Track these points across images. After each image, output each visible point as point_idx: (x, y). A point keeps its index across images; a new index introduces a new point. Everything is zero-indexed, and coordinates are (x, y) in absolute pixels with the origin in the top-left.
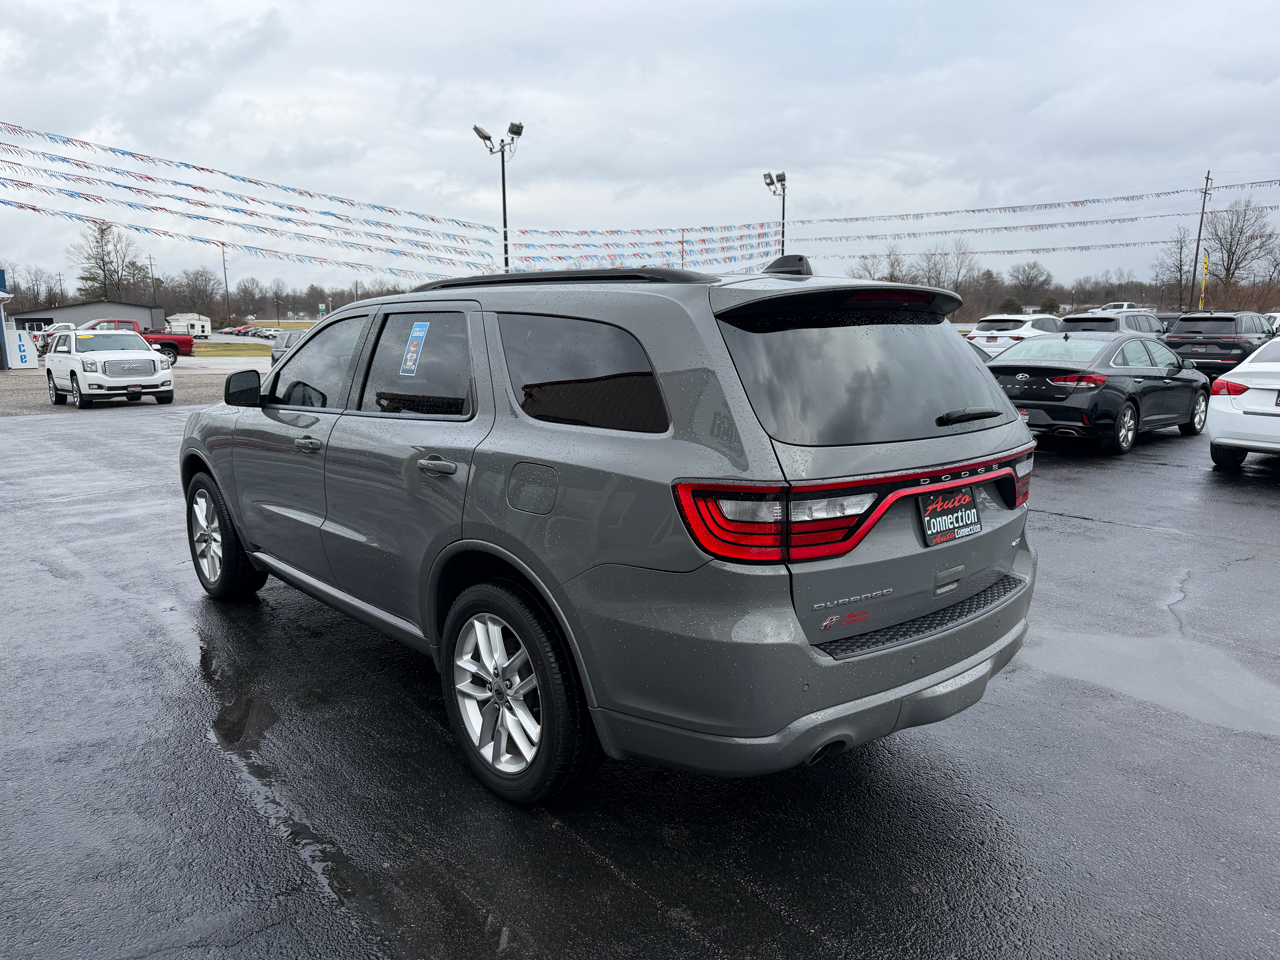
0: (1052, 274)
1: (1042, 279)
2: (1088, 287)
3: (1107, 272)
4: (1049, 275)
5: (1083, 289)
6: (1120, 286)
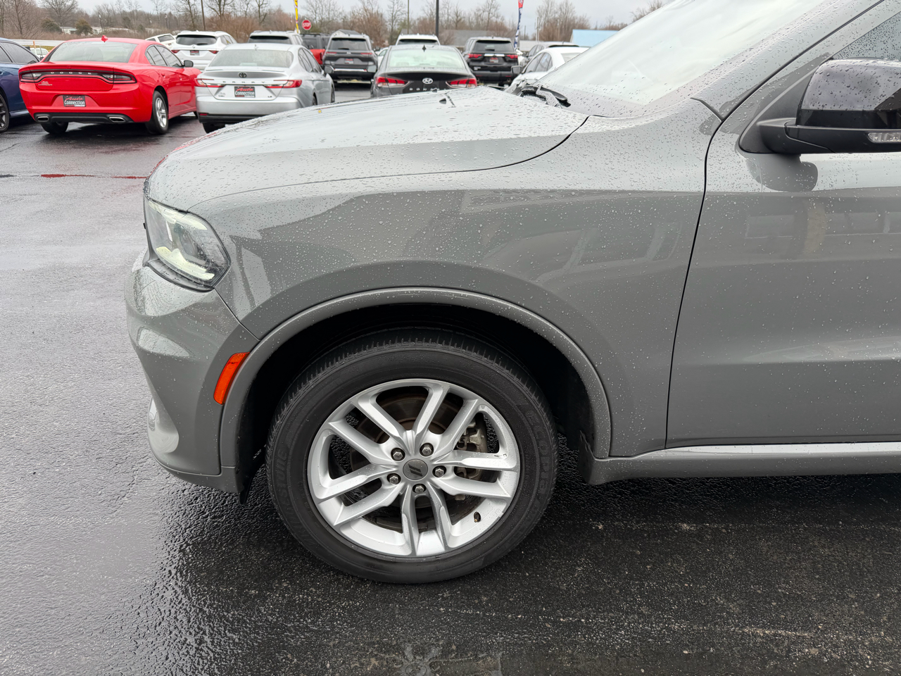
2: (105, 13)
6: (132, 14)
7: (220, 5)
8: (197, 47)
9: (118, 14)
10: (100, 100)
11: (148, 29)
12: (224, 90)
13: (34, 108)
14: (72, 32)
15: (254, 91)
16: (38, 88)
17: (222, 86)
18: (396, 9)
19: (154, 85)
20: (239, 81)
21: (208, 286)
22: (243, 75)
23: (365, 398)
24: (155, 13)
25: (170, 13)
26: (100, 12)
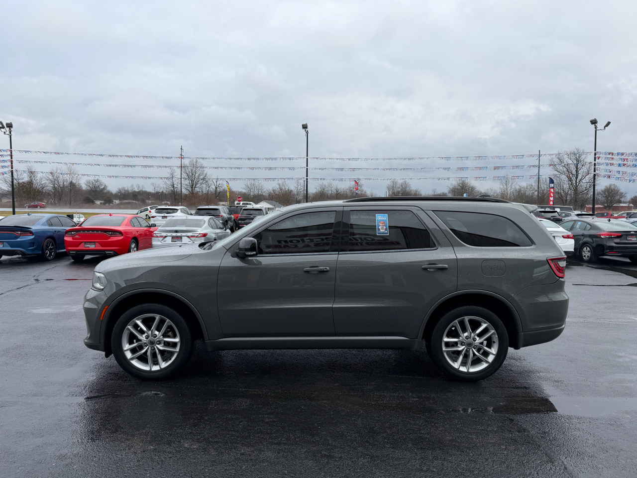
0: (107, 185)
1: (102, 187)
2: (123, 192)
3: (132, 186)
4: (105, 186)
5: (121, 193)
6: (139, 192)
7: (192, 188)
8: (166, 215)
9: (131, 193)
10: (102, 244)
11: (147, 201)
12: (166, 239)
13: (69, 248)
14: (101, 203)
15: (182, 239)
16: (73, 239)
17: (166, 237)
18: (299, 188)
19: (131, 236)
20: (174, 234)
21: (102, 290)
22: (176, 231)
23: (138, 319)
24: (153, 192)
25: (163, 192)
26: (120, 191)
